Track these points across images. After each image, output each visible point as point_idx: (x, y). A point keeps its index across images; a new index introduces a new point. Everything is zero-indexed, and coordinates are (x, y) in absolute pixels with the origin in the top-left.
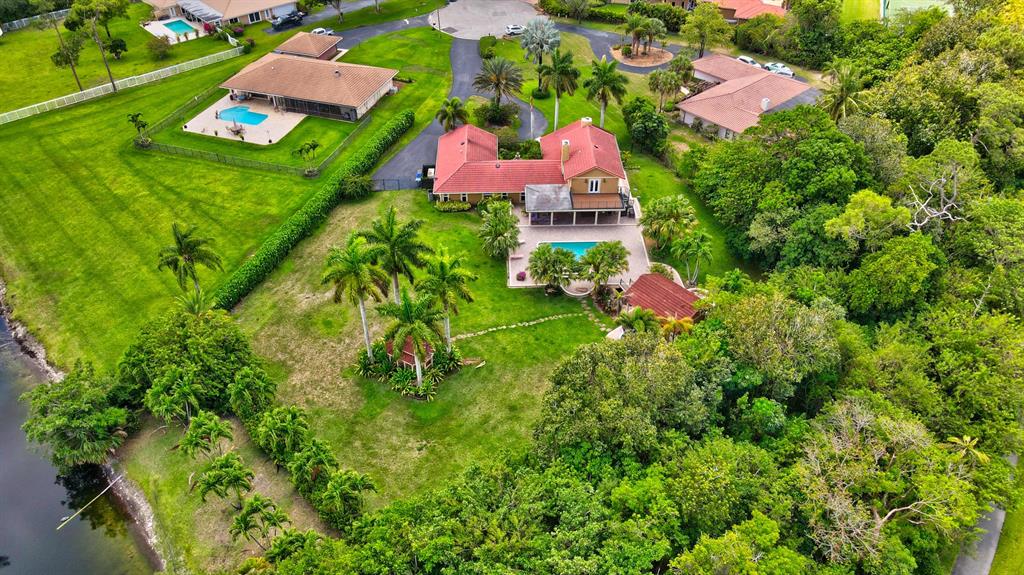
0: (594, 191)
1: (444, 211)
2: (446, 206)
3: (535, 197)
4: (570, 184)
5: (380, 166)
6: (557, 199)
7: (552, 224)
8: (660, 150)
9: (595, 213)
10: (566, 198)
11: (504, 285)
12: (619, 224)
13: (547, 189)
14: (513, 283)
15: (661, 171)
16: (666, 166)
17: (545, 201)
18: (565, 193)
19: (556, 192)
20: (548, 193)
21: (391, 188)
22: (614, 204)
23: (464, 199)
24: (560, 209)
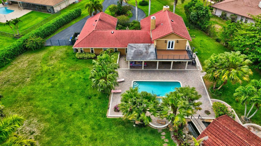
0: (170, 48)
1: (80, 59)
2: (81, 56)
3: (133, 51)
4: (155, 43)
5: (56, 34)
6: (147, 53)
7: (143, 69)
8: (207, 26)
9: (171, 62)
10: (152, 52)
11: (104, 115)
12: (186, 69)
13: (141, 46)
14: (111, 114)
15: (207, 38)
16: (209, 36)
17: (138, 54)
18: (152, 49)
19: (146, 48)
20: (142, 49)
21: (56, 45)
22: (184, 57)
23: (92, 51)
24: (148, 59)
